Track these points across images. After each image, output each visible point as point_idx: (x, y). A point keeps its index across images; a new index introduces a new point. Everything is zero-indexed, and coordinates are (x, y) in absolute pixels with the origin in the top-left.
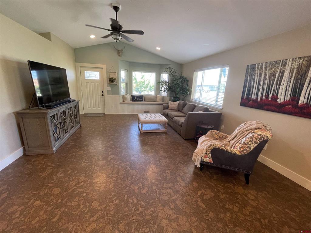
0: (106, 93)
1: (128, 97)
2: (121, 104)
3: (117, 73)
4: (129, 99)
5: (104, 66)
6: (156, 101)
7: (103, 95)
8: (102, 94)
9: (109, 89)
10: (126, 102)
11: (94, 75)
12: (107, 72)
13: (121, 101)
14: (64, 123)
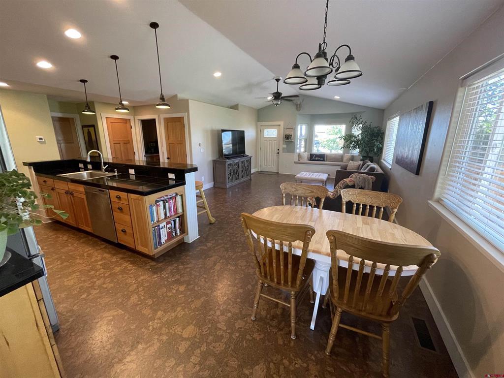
0: (281, 152)
1: (306, 155)
2: (295, 163)
3: (294, 129)
4: (306, 158)
5: (282, 123)
6: (342, 162)
7: (278, 153)
8: (278, 151)
9: (285, 146)
10: (301, 161)
11: (271, 133)
12: (284, 128)
13: (296, 160)
14: (237, 172)
